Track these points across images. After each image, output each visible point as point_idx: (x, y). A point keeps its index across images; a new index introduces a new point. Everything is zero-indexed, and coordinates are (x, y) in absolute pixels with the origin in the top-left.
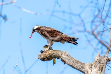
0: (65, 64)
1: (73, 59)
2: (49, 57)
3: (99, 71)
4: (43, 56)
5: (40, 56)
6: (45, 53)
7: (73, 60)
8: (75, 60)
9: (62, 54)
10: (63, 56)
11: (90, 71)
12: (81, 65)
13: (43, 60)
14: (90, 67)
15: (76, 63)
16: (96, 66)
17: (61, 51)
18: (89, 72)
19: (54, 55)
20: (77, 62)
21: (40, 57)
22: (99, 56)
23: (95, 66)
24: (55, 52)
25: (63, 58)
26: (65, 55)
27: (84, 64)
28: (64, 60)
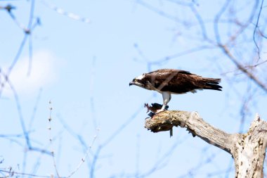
0: (194, 136)
1: (210, 126)
2: (164, 124)
3: (257, 149)
4: (153, 121)
5: (149, 122)
6: (157, 117)
7: (208, 128)
8: (213, 128)
9: (188, 118)
10: (190, 121)
11: (240, 147)
12: (224, 137)
13: (154, 129)
14: (240, 141)
15: (215, 133)
16: (252, 138)
17: (186, 112)
18: (238, 150)
19: (174, 119)
20: (217, 132)
21: (149, 125)
22: (259, 120)
23: (250, 138)
24: (175, 115)
25: (190, 126)
26: (194, 118)
27: (229, 135)
28: (192, 128)
